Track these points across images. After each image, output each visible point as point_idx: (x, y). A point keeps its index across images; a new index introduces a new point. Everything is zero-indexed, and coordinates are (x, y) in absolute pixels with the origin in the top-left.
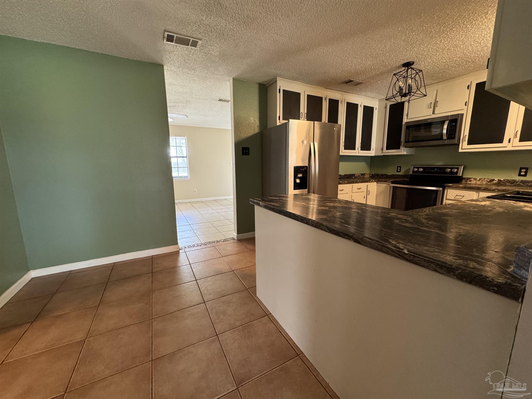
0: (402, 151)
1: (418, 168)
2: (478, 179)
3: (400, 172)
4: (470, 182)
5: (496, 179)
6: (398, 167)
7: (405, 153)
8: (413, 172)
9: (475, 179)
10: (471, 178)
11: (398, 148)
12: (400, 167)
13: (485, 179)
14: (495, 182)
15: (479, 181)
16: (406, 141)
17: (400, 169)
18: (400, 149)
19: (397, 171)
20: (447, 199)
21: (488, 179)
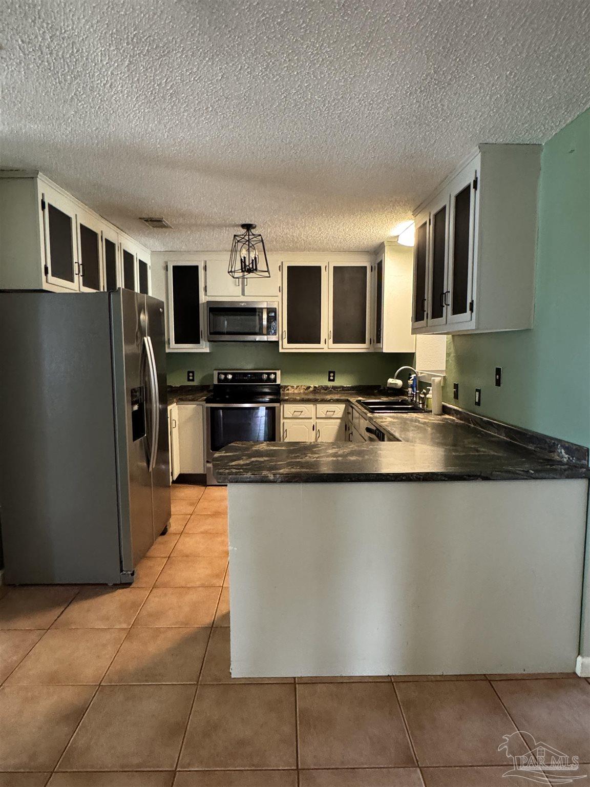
0: (204, 347)
1: (226, 374)
2: (295, 386)
3: (193, 380)
4: (287, 392)
5: (312, 386)
6: (189, 372)
7: (208, 350)
8: (219, 380)
9: (293, 387)
10: (288, 386)
11: (197, 342)
12: (193, 372)
13: (301, 386)
14: (311, 389)
15: (296, 389)
16: (211, 331)
17: (193, 376)
18: (199, 343)
19: (189, 380)
20: (284, 418)
21: (305, 386)
